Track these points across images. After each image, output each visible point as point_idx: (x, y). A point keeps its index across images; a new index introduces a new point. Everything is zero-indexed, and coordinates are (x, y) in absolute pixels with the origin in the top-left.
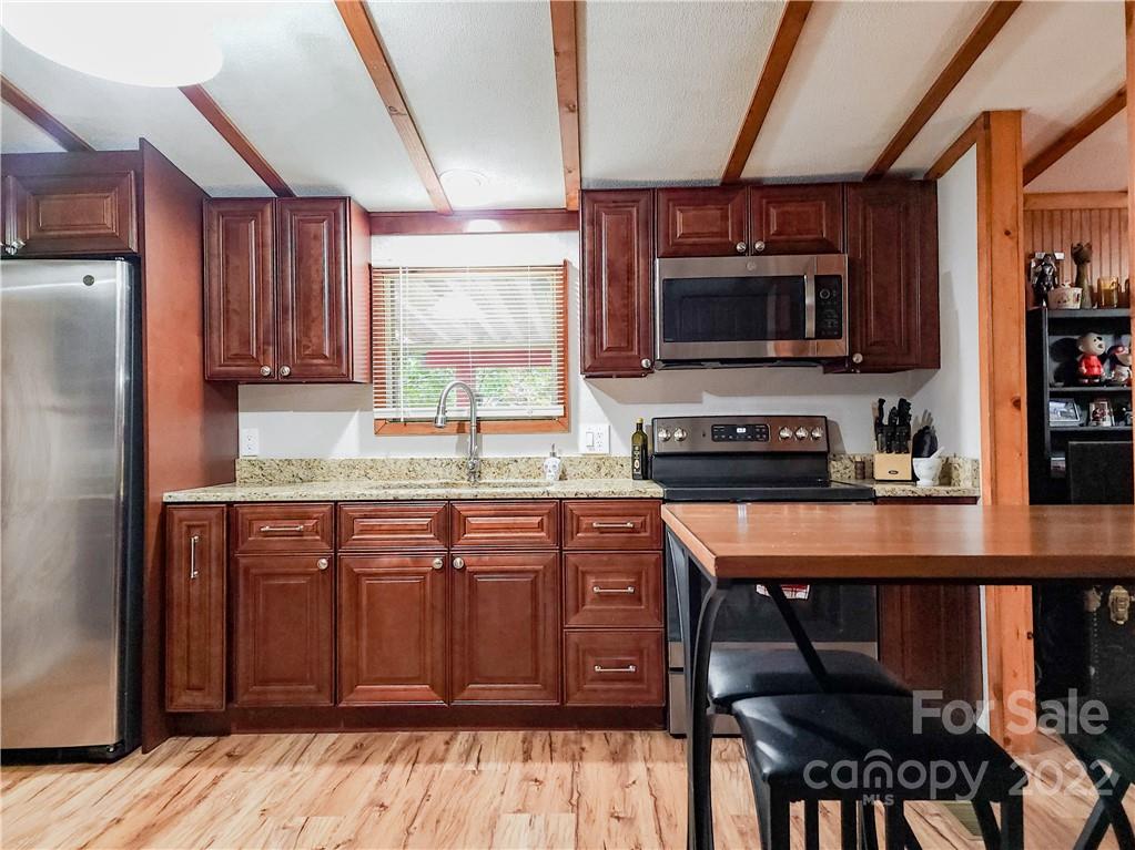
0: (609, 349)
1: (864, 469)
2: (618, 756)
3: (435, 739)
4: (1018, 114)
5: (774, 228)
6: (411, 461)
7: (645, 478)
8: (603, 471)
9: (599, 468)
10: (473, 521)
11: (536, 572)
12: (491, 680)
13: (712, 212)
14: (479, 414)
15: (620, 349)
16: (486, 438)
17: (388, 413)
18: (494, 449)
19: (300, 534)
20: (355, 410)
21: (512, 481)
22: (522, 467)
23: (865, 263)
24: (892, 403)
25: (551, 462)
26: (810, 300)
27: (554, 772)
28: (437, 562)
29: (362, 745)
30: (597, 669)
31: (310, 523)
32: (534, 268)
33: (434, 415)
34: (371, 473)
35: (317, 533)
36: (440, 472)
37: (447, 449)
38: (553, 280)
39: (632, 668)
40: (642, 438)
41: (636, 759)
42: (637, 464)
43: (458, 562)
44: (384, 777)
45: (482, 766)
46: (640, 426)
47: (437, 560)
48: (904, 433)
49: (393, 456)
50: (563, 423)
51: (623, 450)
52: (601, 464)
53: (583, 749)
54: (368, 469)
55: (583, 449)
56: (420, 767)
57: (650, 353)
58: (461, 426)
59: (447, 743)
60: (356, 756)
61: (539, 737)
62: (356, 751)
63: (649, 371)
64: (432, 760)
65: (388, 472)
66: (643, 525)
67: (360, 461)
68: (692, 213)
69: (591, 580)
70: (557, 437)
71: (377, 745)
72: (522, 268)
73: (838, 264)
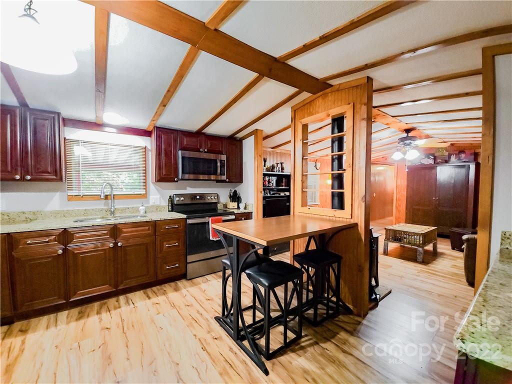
0: (164, 175)
1: (225, 206)
2: (177, 289)
3: (112, 301)
4: (262, 130)
5: (209, 146)
6: (85, 210)
7: (172, 211)
8: (158, 210)
9: (157, 209)
10: (124, 230)
11: (147, 243)
12: (131, 278)
13: (194, 139)
14: (114, 193)
15: (168, 175)
16: (116, 201)
17: (74, 193)
18: (119, 205)
19: (48, 242)
20: (57, 192)
21: (127, 214)
22: (130, 210)
23: (229, 157)
24: (233, 191)
25: (141, 208)
26: (219, 164)
27: (161, 299)
28: (111, 245)
29: (82, 312)
30: (167, 267)
31: (52, 238)
32: (135, 147)
33: (100, 193)
34: (66, 215)
35: (56, 241)
36: (98, 213)
37: (101, 205)
38: (141, 152)
39: (177, 265)
40: (171, 199)
41: (182, 289)
42: (170, 207)
43: (119, 244)
44: (101, 320)
45: (136, 304)
46: (170, 197)
47: (111, 244)
48: (235, 198)
49: (76, 209)
50: (145, 196)
51: (165, 203)
52: (157, 208)
53: (165, 290)
54: (65, 214)
55: (151, 203)
56: (113, 312)
57: (177, 177)
58: (106, 197)
59: (117, 301)
60: (81, 316)
61: (149, 291)
62: (81, 314)
63: (177, 181)
64: (115, 308)
65: (75, 215)
66: (180, 226)
67: (61, 211)
68: (188, 139)
69: (165, 243)
70: (143, 200)
71: (88, 310)
72: (131, 147)
73: (224, 157)
